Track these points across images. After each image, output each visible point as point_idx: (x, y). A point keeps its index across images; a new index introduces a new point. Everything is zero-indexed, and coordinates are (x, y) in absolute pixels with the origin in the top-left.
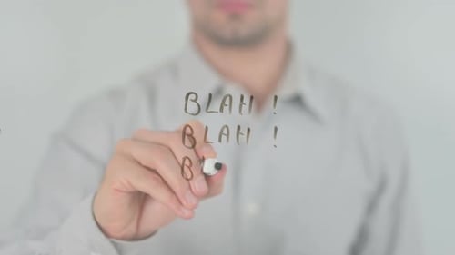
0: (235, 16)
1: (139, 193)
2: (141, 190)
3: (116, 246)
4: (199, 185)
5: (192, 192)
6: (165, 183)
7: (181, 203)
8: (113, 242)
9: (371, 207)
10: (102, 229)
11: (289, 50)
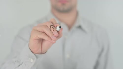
0: (64, 4)
1: (41, 39)
2: (41, 38)
3: (36, 55)
4: (56, 34)
5: (54, 36)
6: (47, 35)
7: (52, 39)
8: (35, 54)
9: (100, 55)
10: (32, 51)
11: (77, 14)
